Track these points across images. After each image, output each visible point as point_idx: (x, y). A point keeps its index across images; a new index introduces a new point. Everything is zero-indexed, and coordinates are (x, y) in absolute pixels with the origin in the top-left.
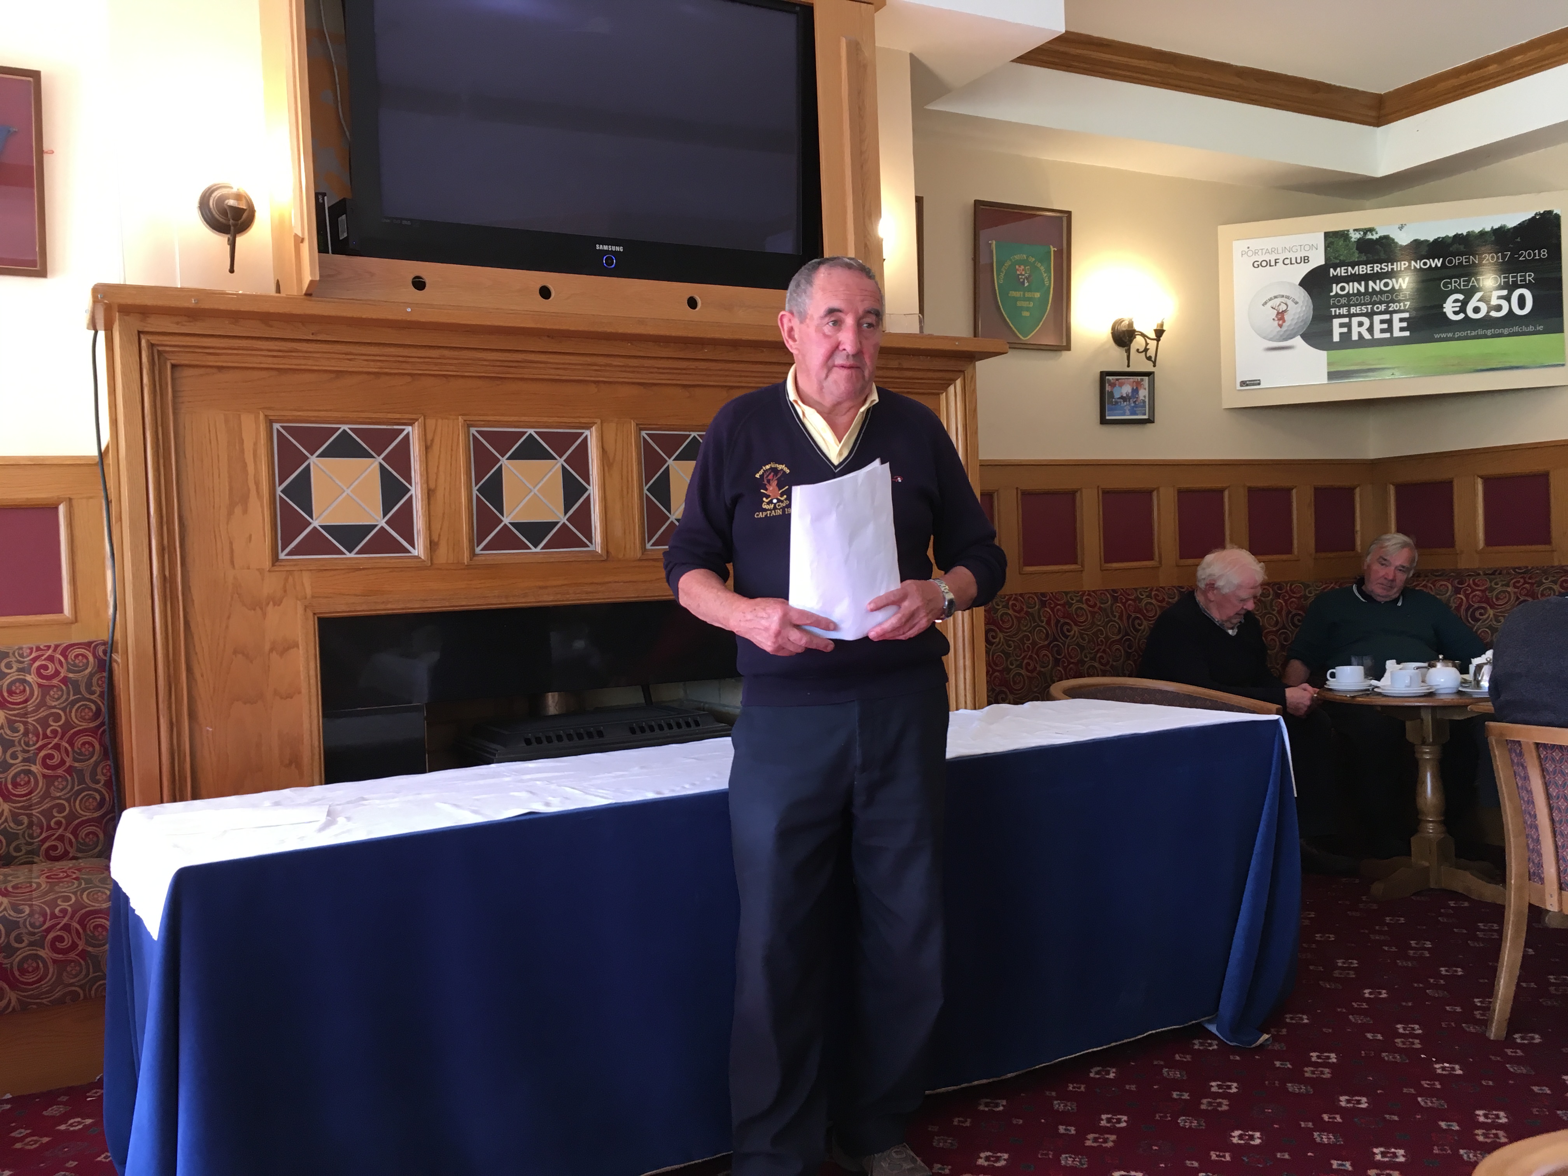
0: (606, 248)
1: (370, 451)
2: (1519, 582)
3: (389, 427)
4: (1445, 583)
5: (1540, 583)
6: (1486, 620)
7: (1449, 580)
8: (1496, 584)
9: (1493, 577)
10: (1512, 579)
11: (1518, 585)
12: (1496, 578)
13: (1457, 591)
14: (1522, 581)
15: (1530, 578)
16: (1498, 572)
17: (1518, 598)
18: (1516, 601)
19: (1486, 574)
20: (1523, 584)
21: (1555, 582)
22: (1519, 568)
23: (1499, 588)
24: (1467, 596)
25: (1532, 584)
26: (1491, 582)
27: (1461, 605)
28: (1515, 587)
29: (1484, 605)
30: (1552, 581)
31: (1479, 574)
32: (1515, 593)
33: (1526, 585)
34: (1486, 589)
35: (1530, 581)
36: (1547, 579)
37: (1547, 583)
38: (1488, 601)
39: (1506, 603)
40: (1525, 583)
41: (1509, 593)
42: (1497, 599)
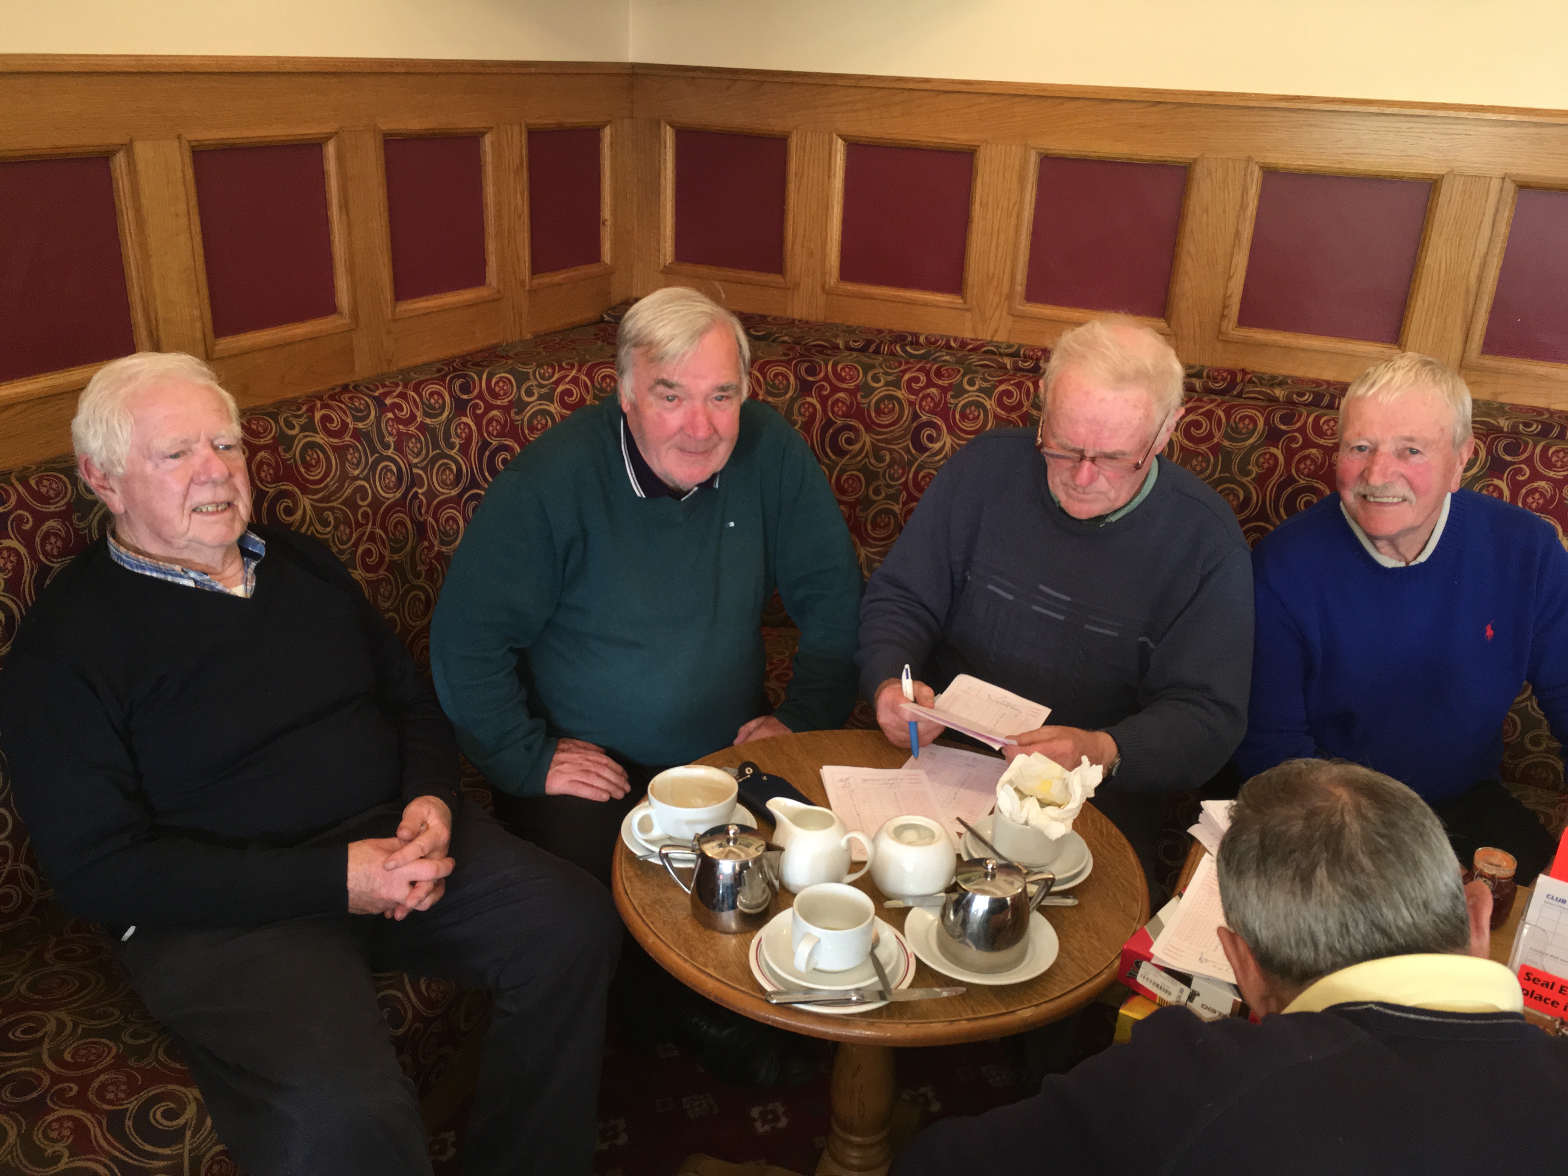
2: (916, 380)
5: (960, 392)
7: (788, 362)
8: (876, 379)
10: (904, 372)
13: (805, 388)
14: (923, 378)
15: (939, 374)
17: (916, 416)
18: (913, 420)
20: (927, 386)
21: (988, 392)
23: (881, 390)
24: (823, 400)
25: (944, 390)
26: (865, 374)
30: (981, 390)
32: (911, 404)
33: (933, 390)
34: (858, 388)
36: (971, 383)
37: (972, 393)
38: (859, 413)
39: (892, 424)
40: (930, 384)
42: (879, 412)
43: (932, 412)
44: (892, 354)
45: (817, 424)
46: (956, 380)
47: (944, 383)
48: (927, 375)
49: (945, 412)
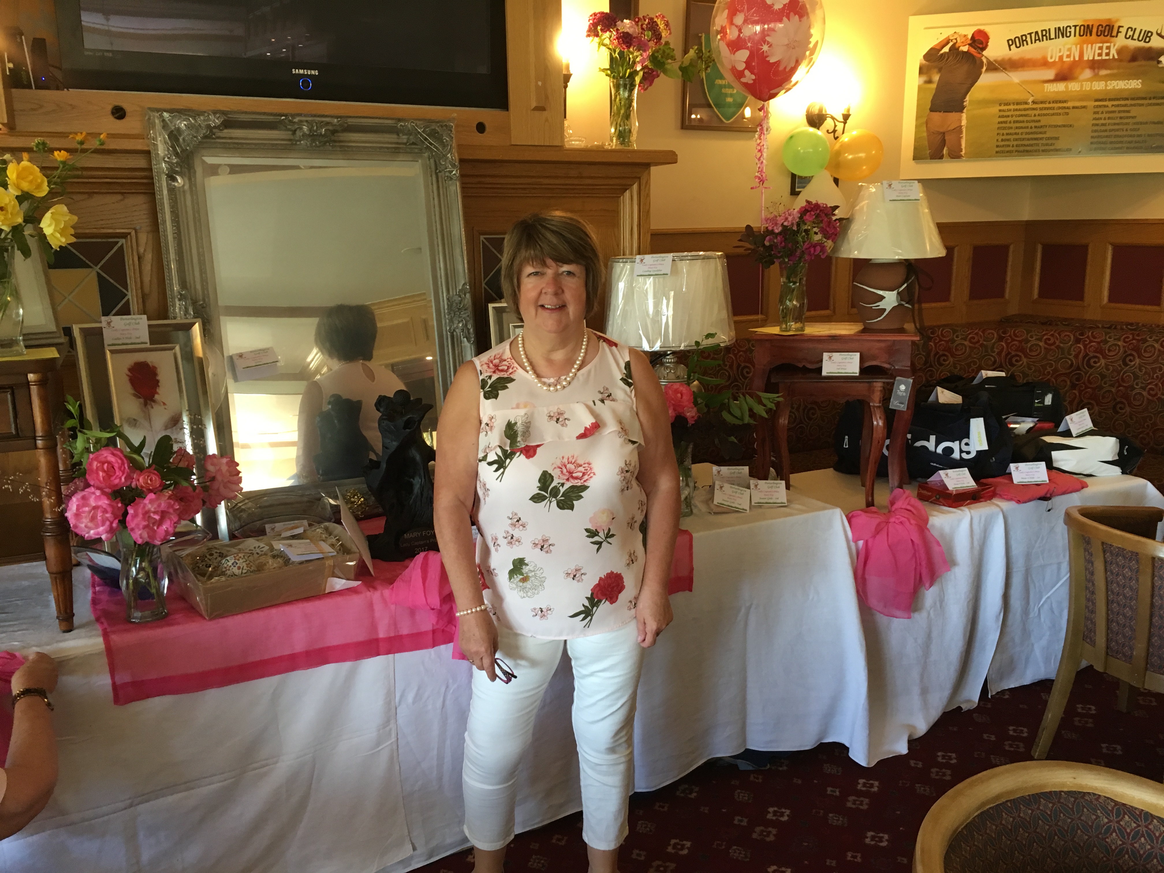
0: (301, 71)
1: (87, 261)
2: (1128, 337)
3: (104, 240)
4: (1068, 333)
5: (1145, 341)
6: (1098, 368)
8: (1110, 338)
9: (1109, 330)
11: (1127, 340)
12: (1110, 333)
14: (1131, 337)
16: (1113, 327)
17: (1125, 352)
19: (1103, 327)
20: (1132, 340)
22: (1131, 324)
23: (1112, 341)
25: (1138, 341)
26: (1106, 336)
27: (1080, 352)
28: (1125, 342)
29: (1098, 355)
31: (1098, 327)
34: (1101, 341)
35: (1137, 338)
36: (1151, 338)
37: (1150, 342)
38: (1101, 351)
40: (1133, 339)
41: (1119, 346)
43: (1132, 349)
44: (1122, 329)
45: (1081, 354)
46: (1144, 337)
47: (1139, 338)
48: (1133, 336)
49: (1137, 350)
